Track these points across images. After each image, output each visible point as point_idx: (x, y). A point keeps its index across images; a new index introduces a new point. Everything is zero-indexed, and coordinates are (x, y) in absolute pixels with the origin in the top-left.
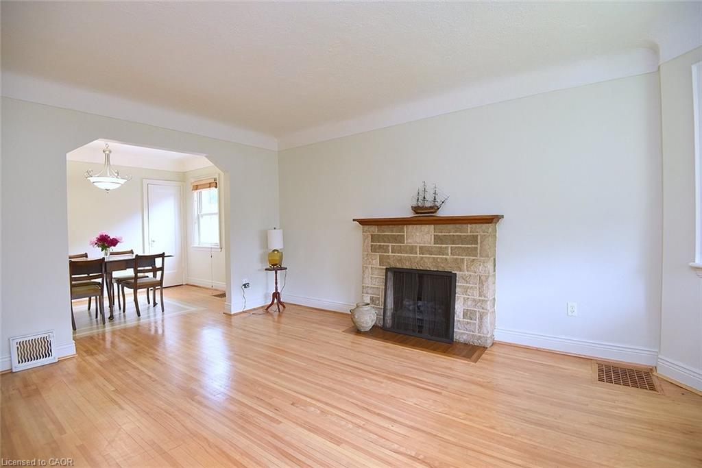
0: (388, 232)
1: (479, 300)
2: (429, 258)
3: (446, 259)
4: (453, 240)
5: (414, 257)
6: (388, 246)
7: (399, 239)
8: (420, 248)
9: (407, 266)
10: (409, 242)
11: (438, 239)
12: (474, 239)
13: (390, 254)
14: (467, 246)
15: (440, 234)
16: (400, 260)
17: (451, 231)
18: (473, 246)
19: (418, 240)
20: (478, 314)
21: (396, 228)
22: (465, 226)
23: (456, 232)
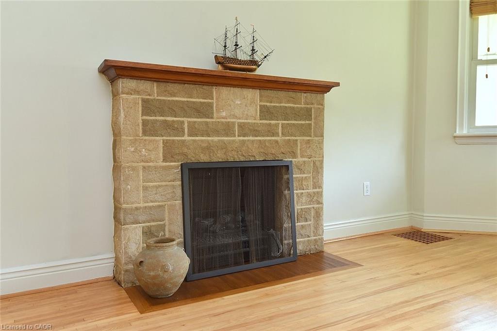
0: (180, 95)
1: (314, 193)
2: (253, 141)
3: (277, 142)
4: (286, 114)
5: (230, 142)
6: (183, 122)
7: (204, 111)
8: (241, 126)
9: (219, 156)
10: (221, 115)
11: (266, 112)
12: (307, 114)
13: (186, 138)
14: (300, 122)
15: (268, 104)
16: (208, 148)
17: (281, 101)
18: (307, 122)
19: (237, 112)
20: (313, 213)
21: (196, 89)
22: (299, 94)
23: (288, 102)
